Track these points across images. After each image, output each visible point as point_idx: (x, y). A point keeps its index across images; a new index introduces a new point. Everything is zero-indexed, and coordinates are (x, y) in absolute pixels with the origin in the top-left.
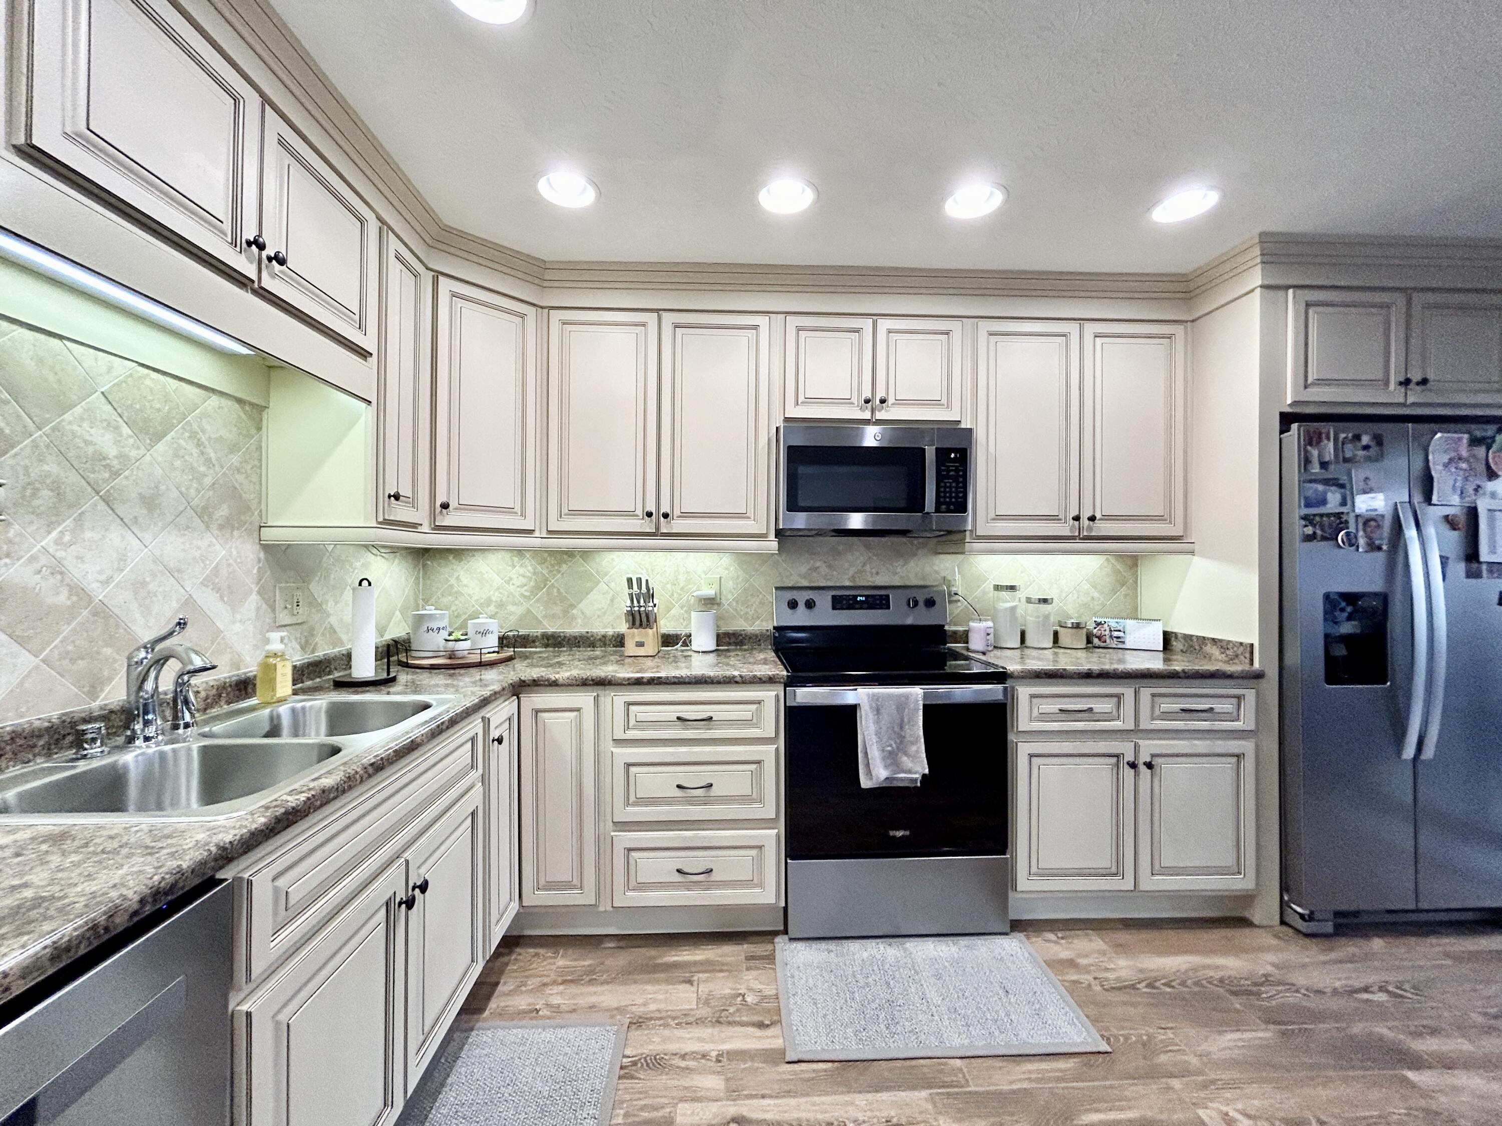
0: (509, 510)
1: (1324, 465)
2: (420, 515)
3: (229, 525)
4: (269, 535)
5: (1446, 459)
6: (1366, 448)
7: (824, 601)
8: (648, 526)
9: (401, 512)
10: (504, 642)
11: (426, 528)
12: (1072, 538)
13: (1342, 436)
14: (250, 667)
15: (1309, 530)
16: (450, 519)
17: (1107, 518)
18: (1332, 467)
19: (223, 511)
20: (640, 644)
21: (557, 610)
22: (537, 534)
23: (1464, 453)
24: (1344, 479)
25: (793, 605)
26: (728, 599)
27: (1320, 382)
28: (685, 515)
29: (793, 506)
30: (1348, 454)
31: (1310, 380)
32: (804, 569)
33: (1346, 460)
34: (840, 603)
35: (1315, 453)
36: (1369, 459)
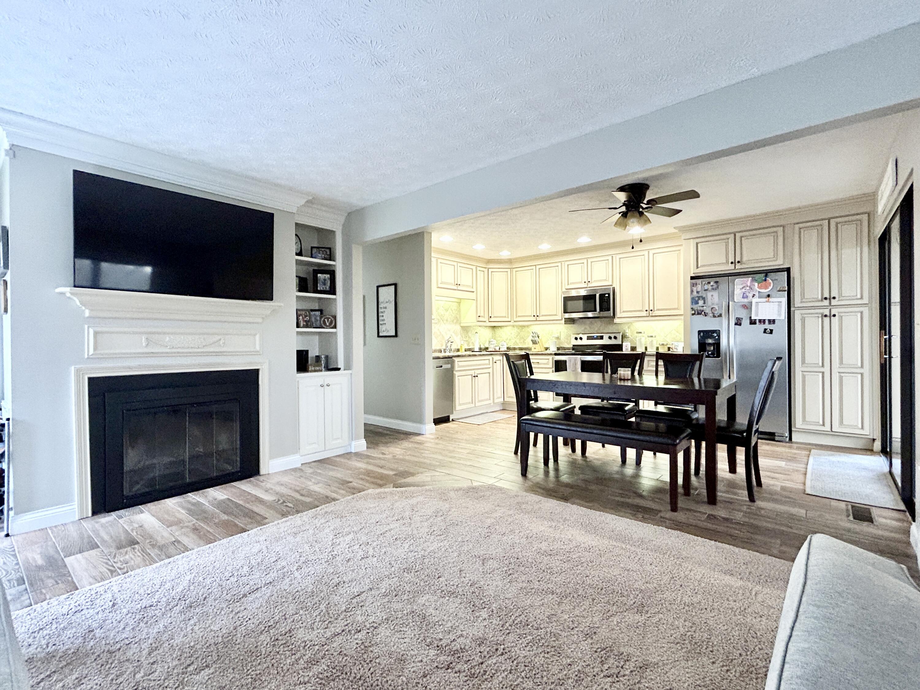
0: (505, 317)
1: (698, 292)
2: (486, 319)
3: (456, 323)
4: (462, 325)
5: (741, 287)
6: (712, 286)
7: (585, 337)
8: (534, 319)
9: (481, 319)
10: (508, 348)
11: (487, 322)
12: (647, 316)
13: (704, 283)
14: (459, 347)
15: (693, 312)
16: (491, 320)
17: (658, 310)
18: (700, 293)
19: (455, 321)
20: (535, 348)
21: (522, 341)
22: (512, 321)
23: (749, 285)
24: (704, 296)
25: (576, 339)
26: (562, 338)
27: (703, 266)
28: (543, 316)
29: (565, 312)
30: (706, 288)
31: (699, 266)
32: (583, 328)
33: (705, 290)
34: (589, 338)
35: (695, 289)
36: (713, 289)
